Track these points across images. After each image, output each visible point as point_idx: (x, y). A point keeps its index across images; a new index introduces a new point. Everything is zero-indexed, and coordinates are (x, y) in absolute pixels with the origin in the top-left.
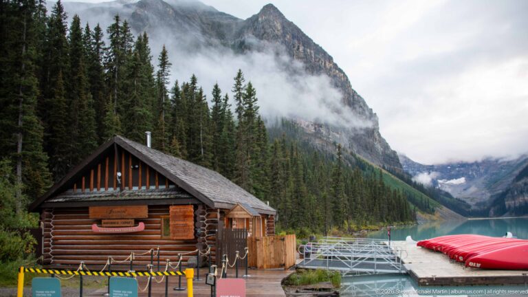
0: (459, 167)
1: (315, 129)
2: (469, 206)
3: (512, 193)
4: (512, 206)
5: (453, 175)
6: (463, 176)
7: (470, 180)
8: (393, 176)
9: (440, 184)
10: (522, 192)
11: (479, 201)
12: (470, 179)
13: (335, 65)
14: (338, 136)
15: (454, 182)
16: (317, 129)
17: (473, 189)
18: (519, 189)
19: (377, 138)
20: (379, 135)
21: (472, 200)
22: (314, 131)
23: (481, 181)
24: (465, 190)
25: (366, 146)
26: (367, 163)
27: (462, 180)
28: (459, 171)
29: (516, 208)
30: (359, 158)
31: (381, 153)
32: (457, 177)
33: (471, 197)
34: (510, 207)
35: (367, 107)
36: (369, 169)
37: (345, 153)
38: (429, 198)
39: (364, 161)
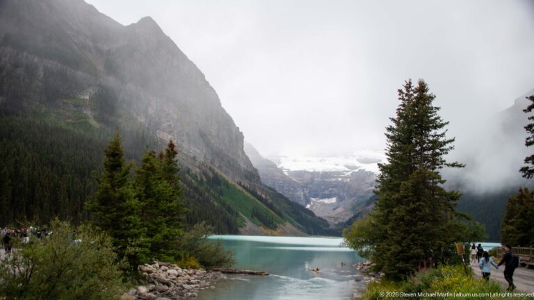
0: (332, 187)
2: (328, 225)
5: (326, 195)
6: (334, 197)
7: (341, 201)
8: (246, 193)
9: (313, 202)
11: (341, 221)
12: (340, 199)
13: (207, 83)
14: (198, 151)
15: (326, 201)
17: (340, 210)
19: (241, 155)
20: (243, 152)
21: (336, 219)
23: (349, 202)
24: (334, 209)
25: (229, 162)
26: (224, 179)
27: (334, 200)
28: (331, 191)
30: (217, 173)
32: (329, 196)
33: (336, 216)
35: (235, 125)
36: (224, 184)
37: (204, 168)
38: (276, 215)
39: (221, 176)
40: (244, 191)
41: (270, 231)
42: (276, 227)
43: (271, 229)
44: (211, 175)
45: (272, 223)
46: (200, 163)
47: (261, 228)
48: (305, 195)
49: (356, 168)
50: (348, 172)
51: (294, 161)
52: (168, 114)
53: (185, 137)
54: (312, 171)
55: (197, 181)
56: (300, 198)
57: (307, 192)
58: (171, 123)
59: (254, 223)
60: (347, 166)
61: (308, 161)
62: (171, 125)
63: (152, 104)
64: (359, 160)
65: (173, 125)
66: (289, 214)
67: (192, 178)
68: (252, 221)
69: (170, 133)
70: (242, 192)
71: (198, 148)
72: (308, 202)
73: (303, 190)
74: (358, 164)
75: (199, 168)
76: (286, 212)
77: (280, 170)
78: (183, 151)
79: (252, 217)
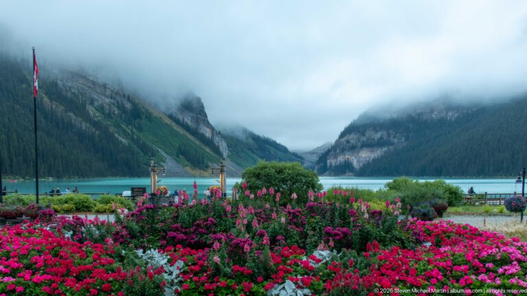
3: (335, 151)
4: (334, 165)
10: (343, 150)
18: (341, 146)
26: (147, 110)
29: (336, 167)
34: (331, 166)
36: (146, 117)
37: (118, 98)
38: (211, 153)
39: (143, 107)
40: (174, 125)
41: (198, 172)
42: (207, 167)
43: (201, 169)
44: (128, 106)
45: (203, 162)
47: (188, 169)
55: (103, 113)
59: (178, 163)
66: (253, 152)
67: (97, 110)
68: (177, 161)
70: (170, 125)
75: (111, 98)
76: (250, 149)
79: (178, 156)
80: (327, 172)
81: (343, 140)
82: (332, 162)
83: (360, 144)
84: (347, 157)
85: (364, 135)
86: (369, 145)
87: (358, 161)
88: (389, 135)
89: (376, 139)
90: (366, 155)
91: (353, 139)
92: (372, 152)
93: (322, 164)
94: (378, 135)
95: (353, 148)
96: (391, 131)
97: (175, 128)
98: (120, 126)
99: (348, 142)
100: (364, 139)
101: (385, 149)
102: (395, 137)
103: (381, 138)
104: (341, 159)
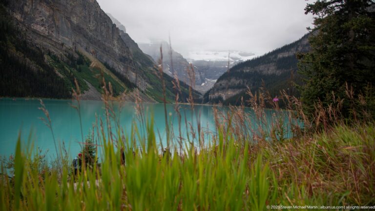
0: (221, 72)
1: (49, 33)
4: (212, 98)
5: (216, 77)
9: (207, 81)
10: (218, 90)
14: (67, 39)
16: (50, 33)
18: (217, 87)
22: (47, 34)
25: (105, 49)
29: (213, 99)
31: (118, 55)
36: (86, 63)
37: (71, 52)
42: (118, 95)
44: (76, 56)
46: (67, 48)
48: (201, 77)
49: (237, 59)
50: (232, 61)
51: (197, 54)
52: (40, 12)
53: (54, 29)
54: (208, 61)
55: (55, 60)
56: (197, 78)
57: (203, 74)
58: (43, 18)
60: (232, 58)
61: (207, 54)
62: (43, 20)
63: (27, 4)
64: (240, 54)
65: (45, 20)
69: (43, 25)
71: (67, 37)
72: (203, 81)
73: (200, 74)
74: (239, 57)
77: (185, 60)
78: (53, 39)
80: (208, 103)
81: (219, 83)
82: (211, 96)
83: (227, 87)
84: (220, 94)
85: (229, 81)
86: (233, 87)
87: (226, 97)
88: (244, 82)
89: (236, 84)
90: (231, 93)
91: (224, 83)
92: (234, 91)
93: (206, 97)
94: (238, 82)
95: (223, 89)
96: (245, 80)
97: (105, 71)
98: (63, 67)
99: (221, 85)
100: (230, 84)
101: (241, 90)
102: (247, 83)
103: (240, 84)
104: (216, 95)
